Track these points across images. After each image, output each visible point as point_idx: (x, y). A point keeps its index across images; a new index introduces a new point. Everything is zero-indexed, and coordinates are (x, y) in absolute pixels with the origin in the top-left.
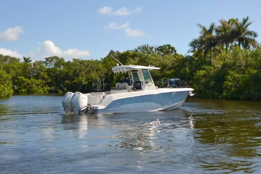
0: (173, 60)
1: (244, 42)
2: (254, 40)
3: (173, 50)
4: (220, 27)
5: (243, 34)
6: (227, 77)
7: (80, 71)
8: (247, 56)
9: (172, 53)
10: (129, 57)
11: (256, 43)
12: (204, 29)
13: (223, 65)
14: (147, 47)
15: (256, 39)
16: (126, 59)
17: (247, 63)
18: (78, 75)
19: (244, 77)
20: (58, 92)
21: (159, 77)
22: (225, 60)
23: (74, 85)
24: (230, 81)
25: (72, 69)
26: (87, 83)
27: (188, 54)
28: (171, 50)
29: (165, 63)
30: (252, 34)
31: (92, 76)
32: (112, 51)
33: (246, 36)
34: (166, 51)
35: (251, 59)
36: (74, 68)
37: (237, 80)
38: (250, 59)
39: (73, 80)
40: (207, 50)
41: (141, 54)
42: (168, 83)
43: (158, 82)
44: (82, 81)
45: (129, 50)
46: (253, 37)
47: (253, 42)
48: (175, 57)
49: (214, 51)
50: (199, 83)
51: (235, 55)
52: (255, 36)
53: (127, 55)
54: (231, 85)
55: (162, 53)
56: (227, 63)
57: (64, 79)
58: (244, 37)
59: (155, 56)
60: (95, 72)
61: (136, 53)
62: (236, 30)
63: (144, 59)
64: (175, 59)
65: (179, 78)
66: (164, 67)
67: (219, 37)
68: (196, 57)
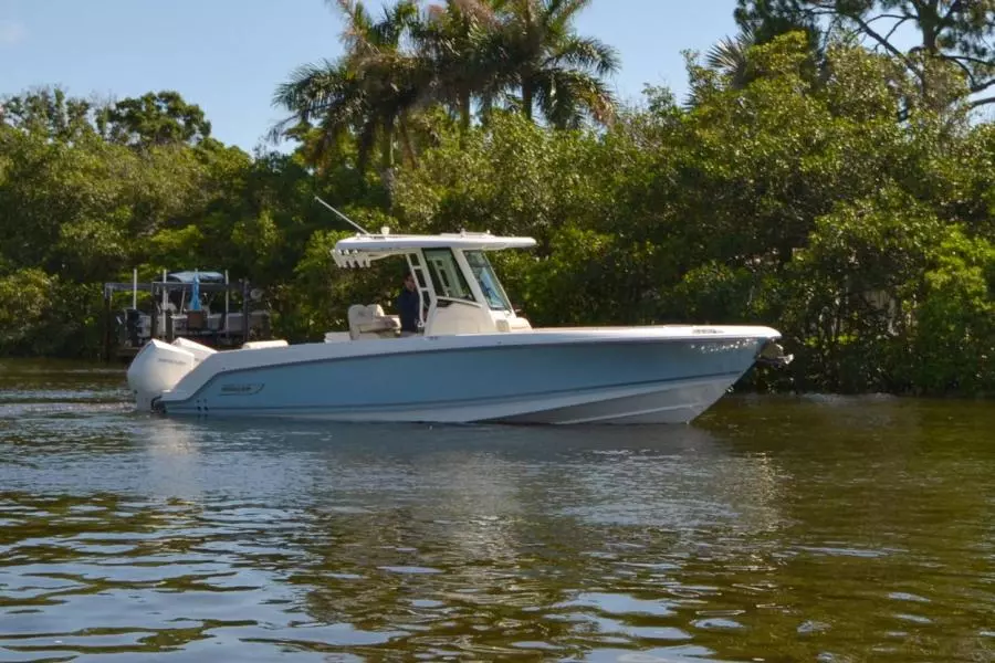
0: (193, 177)
1: (553, 92)
2: (595, 81)
3: (195, 121)
4: (439, 12)
5: (547, 54)
8: (562, 164)
9: (187, 137)
11: (608, 99)
12: (358, 16)
14: (54, 101)
15: (608, 80)
17: (559, 198)
19: (547, 269)
21: (118, 259)
22: (453, 183)
27: (271, 148)
28: (181, 122)
29: (151, 187)
30: (591, 55)
33: (564, 66)
34: (158, 127)
35: (582, 179)
38: (574, 180)
40: (370, 127)
41: (21, 138)
42: (165, 296)
43: (111, 286)
46: (591, 71)
47: (597, 97)
48: (205, 161)
49: (403, 135)
50: (326, 294)
51: (505, 157)
52: (606, 64)
55: (135, 138)
56: (464, 197)
58: (550, 66)
59: (95, 149)
62: (516, 33)
63: (38, 165)
64: (203, 169)
65: (221, 271)
66: (145, 209)
67: (430, 61)
68: (312, 161)
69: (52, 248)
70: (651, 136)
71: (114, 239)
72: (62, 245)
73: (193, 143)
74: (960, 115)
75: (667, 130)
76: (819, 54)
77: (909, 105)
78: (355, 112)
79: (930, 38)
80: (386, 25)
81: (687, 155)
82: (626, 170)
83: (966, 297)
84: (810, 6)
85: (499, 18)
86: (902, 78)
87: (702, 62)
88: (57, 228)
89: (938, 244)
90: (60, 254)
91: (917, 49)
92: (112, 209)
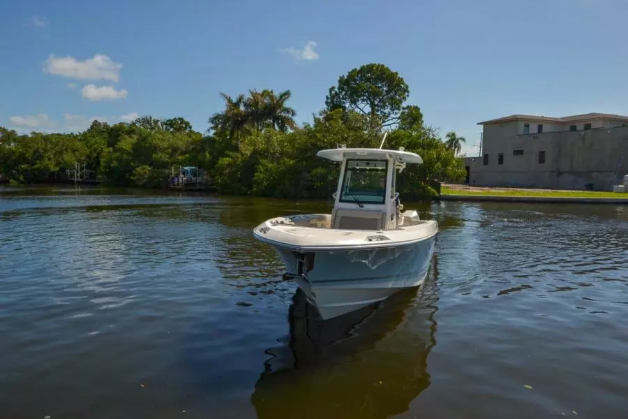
0: (187, 141)
1: (280, 121)
2: (291, 119)
3: (187, 125)
4: (250, 99)
5: (278, 111)
6: (258, 167)
7: (46, 151)
8: (282, 141)
9: (185, 130)
10: (123, 132)
11: (294, 123)
12: (229, 100)
13: (253, 151)
14: (149, 120)
15: (294, 118)
16: (118, 135)
17: (282, 149)
18: (41, 158)
19: (278, 168)
20: (8, 182)
21: (169, 163)
22: (255, 145)
23: (36, 173)
24: (261, 172)
25: (30, 147)
26: (57, 169)
27: (207, 134)
28: (184, 125)
29: (176, 144)
30: (290, 112)
31: (66, 159)
32: (96, 121)
33: (282, 114)
34: (178, 127)
36: (34, 147)
37: (270, 171)
39: (34, 164)
40: (234, 128)
41: (141, 131)
42: (181, 173)
43: (166, 170)
44: (50, 166)
46: (290, 116)
47: (291, 123)
48: (190, 137)
49: (242, 131)
50: (223, 173)
51: (268, 140)
52: (293, 114)
53: (120, 130)
54: (262, 177)
55: (172, 130)
56: (258, 149)
57: (17, 163)
58: (279, 114)
59: (161, 133)
60: (70, 153)
61: (133, 127)
62: (271, 105)
63: (146, 138)
64: (190, 139)
65: (195, 167)
66: (175, 150)
67: (249, 112)
68: (218, 136)
69: (150, 160)
70: (304, 134)
71: (167, 158)
72: (153, 159)
73: (187, 131)
74: (380, 129)
75: (309, 133)
76: (346, 113)
77: (368, 127)
78: (229, 125)
79: (373, 109)
80: (237, 102)
81: (313, 141)
82: (299, 144)
84: (344, 101)
85: (265, 101)
86: (366, 119)
87: (317, 115)
88: (151, 154)
90: (153, 161)
91: (370, 112)
92: (166, 150)
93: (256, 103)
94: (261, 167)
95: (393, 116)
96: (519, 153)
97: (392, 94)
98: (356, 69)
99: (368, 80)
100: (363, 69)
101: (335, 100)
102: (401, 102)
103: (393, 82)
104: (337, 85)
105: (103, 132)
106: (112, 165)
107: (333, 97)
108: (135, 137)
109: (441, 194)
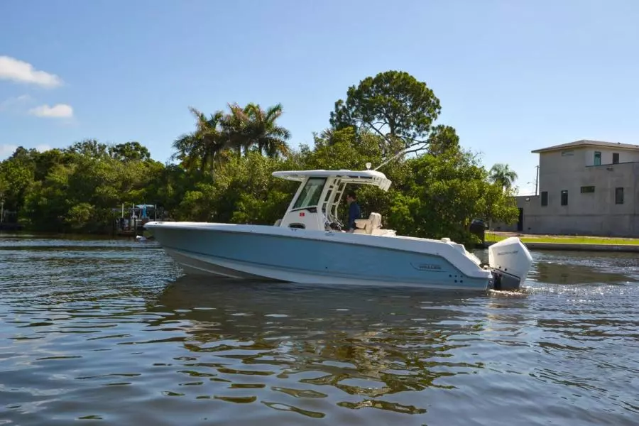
0: (144, 171)
1: (269, 145)
2: (284, 143)
3: (144, 152)
4: (230, 116)
5: (267, 133)
6: (238, 204)
9: (141, 158)
10: (57, 161)
11: (287, 148)
12: (202, 117)
13: (231, 183)
14: (93, 144)
15: (288, 142)
16: (51, 165)
17: (271, 181)
19: (267, 204)
21: (117, 200)
22: (235, 176)
24: (242, 211)
27: (171, 162)
28: (139, 152)
29: (129, 175)
30: (282, 133)
32: (21, 147)
33: (272, 136)
34: (131, 154)
37: (255, 210)
40: (207, 155)
41: (81, 157)
42: (134, 213)
43: (114, 210)
45: (57, 148)
46: (282, 138)
47: (284, 147)
48: (148, 166)
49: (217, 158)
51: (253, 167)
52: (287, 136)
53: (52, 157)
54: (244, 217)
55: (123, 158)
56: (238, 181)
58: (268, 137)
59: (109, 161)
61: (70, 155)
62: (256, 125)
63: (87, 167)
64: (147, 169)
65: (154, 204)
66: (126, 183)
67: (227, 134)
68: (186, 167)
69: (93, 196)
70: (301, 161)
71: (115, 193)
72: (97, 195)
73: (144, 160)
74: (402, 156)
75: (306, 159)
76: (357, 135)
77: (386, 152)
78: (201, 151)
79: (392, 130)
80: (212, 121)
83: (403, 216)
84: (354, 119)
85: (250, 119)
86: (384, 143)
87: (319, 137)
88: (94, 189)
89: (394, 198)
90: (96, 198)
91: (388, 134)
92: (115, 182)
93: (237, 121)
94: (242, 203)
95: (419, 138)
96: (588, 190)
97: (418, 111)
98: (370, 78)
99: (386, 91)
100: (379, 77)
101: (343, 117)
102: (431, 121)
103: (420, 94)
104: (345, 98)
105: (31, 160)
106: (40, 203)
107: (340, 114)
108: (74, 166)
109: (486, 240)
